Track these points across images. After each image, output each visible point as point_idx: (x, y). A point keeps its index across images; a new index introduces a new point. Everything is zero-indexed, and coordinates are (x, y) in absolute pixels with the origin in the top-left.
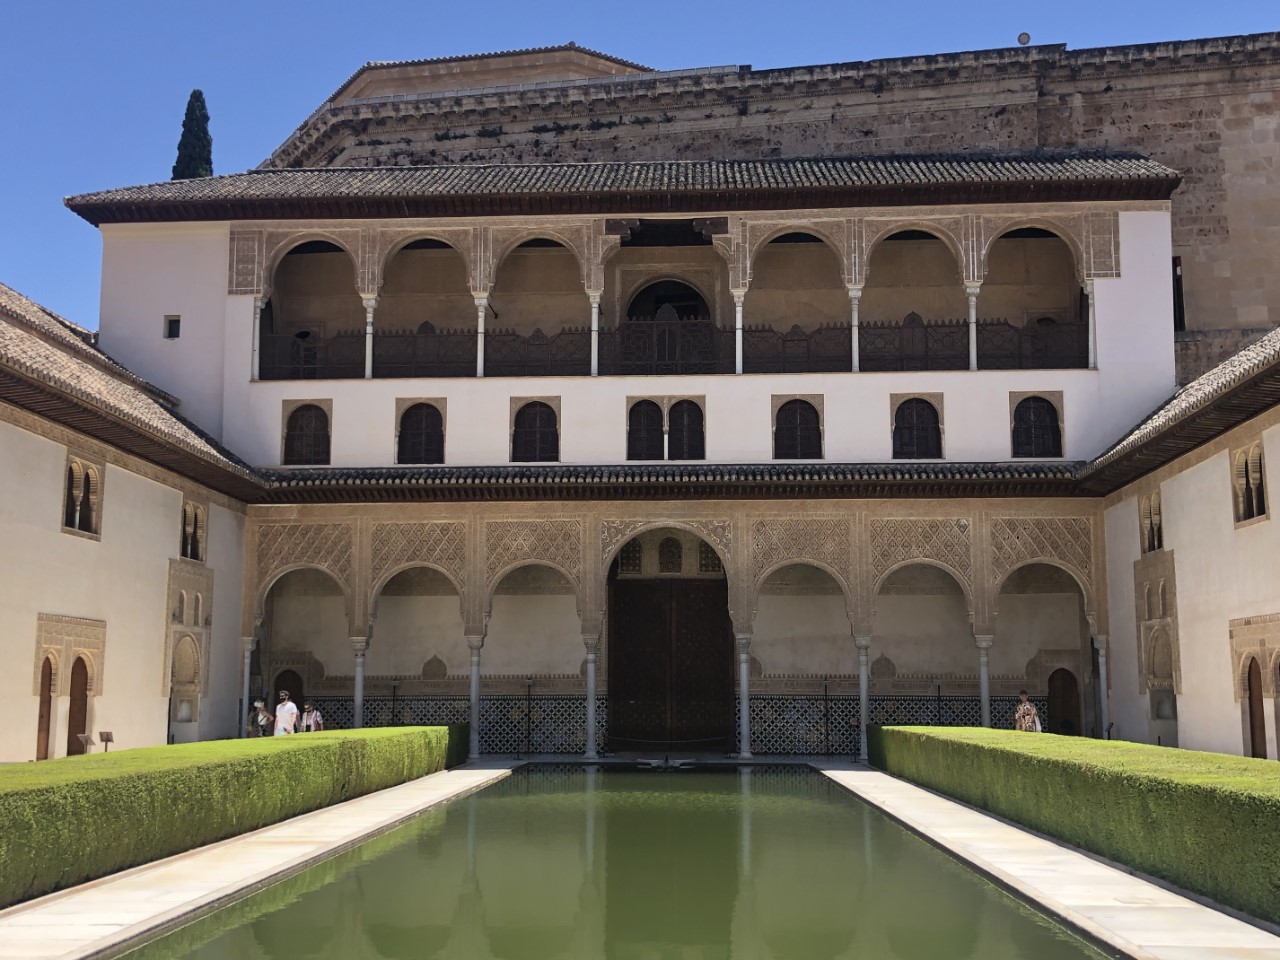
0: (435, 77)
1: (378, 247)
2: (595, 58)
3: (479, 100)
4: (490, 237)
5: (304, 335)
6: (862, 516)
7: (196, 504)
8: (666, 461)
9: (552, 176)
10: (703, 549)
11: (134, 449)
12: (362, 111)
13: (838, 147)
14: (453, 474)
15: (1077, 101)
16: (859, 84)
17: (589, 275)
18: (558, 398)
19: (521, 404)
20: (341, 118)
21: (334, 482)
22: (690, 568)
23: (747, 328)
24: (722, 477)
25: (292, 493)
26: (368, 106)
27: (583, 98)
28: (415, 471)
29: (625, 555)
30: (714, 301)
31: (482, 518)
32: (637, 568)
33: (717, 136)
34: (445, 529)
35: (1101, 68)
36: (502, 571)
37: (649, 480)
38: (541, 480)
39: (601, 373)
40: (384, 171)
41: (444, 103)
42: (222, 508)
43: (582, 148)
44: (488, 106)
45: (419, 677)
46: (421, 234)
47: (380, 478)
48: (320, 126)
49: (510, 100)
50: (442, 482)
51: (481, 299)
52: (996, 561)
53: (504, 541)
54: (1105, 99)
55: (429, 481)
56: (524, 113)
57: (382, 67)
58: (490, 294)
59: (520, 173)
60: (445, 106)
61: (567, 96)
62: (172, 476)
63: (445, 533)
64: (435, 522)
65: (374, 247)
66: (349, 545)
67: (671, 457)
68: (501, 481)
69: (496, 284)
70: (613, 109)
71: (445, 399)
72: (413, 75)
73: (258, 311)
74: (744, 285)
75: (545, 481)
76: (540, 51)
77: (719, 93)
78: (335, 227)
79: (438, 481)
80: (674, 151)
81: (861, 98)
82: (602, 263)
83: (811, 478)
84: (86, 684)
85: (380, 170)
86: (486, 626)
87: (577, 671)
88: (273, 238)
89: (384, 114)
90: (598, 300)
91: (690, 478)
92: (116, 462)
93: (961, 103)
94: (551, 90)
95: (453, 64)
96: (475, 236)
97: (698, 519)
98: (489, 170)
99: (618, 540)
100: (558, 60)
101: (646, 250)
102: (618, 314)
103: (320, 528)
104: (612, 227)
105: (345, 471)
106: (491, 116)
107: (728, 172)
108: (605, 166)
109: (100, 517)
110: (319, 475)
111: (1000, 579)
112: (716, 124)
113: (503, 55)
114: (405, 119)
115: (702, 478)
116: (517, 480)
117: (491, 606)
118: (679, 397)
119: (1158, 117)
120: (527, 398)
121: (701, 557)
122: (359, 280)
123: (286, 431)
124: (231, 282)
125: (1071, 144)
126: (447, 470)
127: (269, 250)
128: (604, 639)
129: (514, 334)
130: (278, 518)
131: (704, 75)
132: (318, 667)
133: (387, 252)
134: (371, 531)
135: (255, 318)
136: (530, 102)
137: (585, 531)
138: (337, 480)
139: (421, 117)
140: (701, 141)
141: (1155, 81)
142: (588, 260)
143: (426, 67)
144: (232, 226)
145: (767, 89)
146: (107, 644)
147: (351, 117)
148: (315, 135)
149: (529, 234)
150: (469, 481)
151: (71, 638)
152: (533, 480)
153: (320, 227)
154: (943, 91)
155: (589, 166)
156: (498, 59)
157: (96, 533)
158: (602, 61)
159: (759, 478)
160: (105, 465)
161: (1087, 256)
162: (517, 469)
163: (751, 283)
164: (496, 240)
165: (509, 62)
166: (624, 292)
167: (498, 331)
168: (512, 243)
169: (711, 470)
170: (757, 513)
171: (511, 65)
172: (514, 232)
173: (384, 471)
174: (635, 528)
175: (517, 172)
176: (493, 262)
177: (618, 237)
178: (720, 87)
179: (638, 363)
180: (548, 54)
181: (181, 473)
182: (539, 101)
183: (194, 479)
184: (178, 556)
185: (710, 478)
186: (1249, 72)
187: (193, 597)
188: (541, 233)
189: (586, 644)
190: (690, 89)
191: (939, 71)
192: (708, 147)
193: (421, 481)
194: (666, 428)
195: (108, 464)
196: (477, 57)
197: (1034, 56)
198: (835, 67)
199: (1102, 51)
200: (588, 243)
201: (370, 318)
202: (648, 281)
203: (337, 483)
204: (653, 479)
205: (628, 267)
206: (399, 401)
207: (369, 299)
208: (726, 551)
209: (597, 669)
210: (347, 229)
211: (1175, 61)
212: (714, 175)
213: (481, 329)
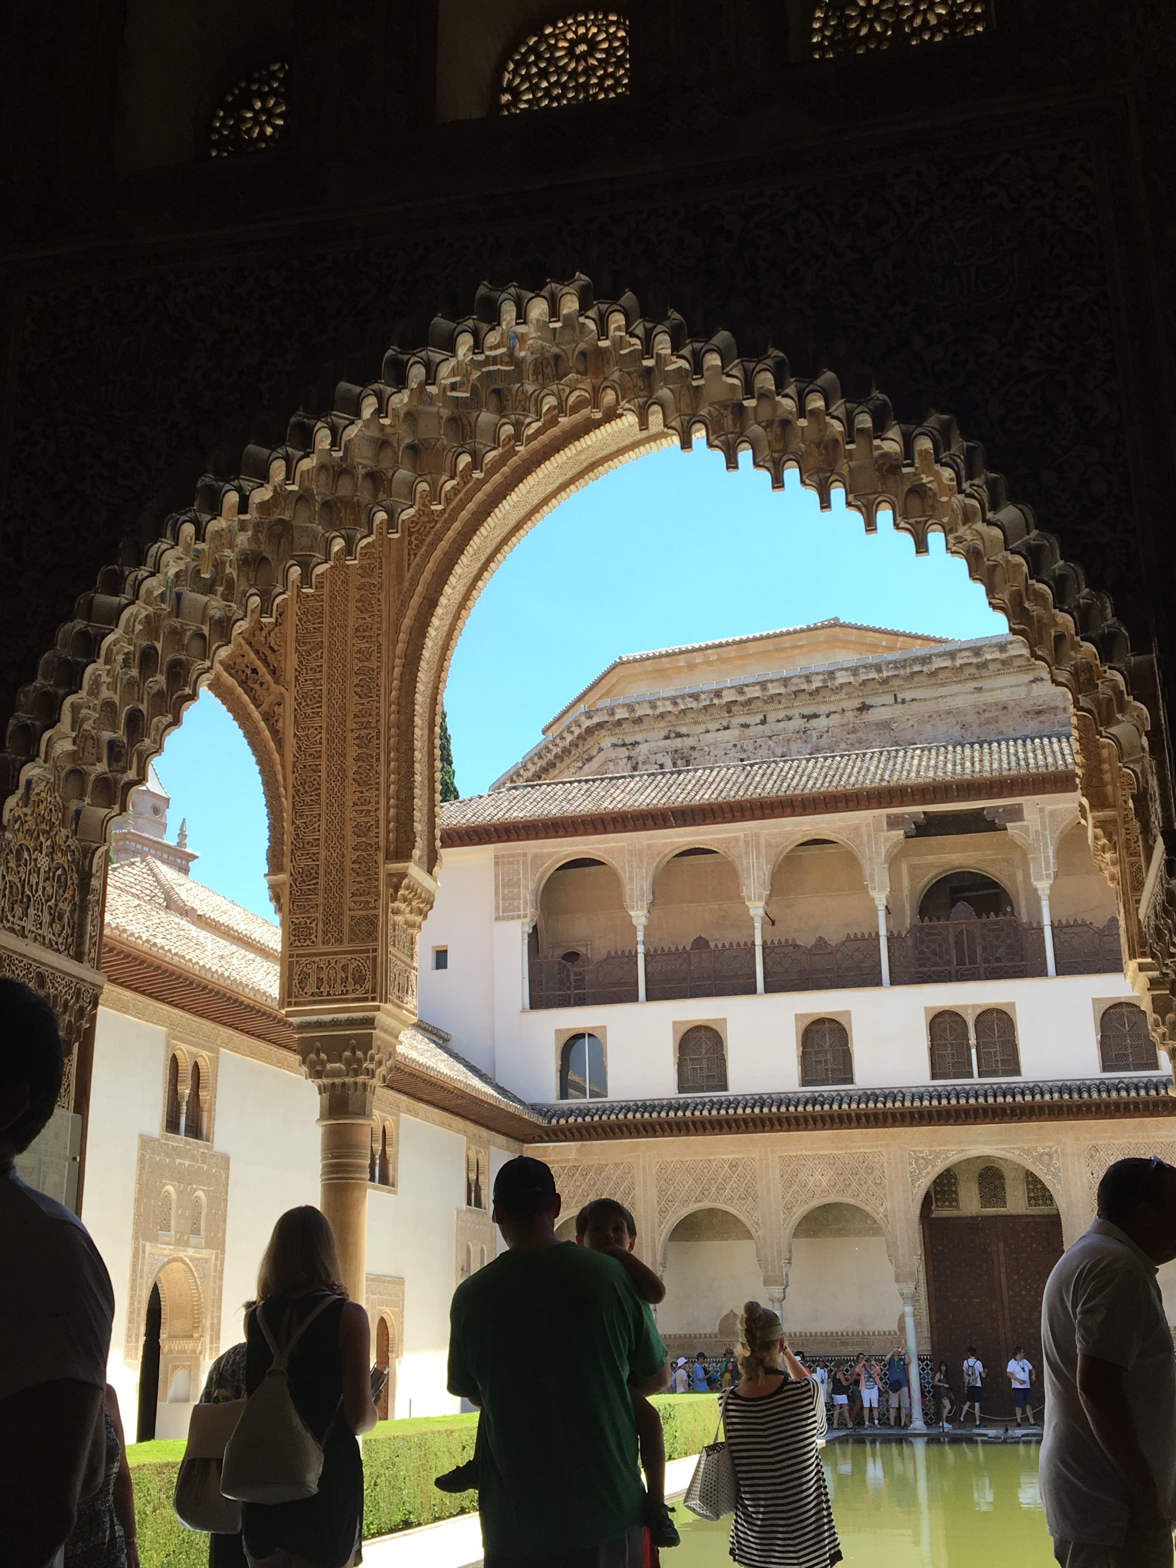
0: (692, 667)
1: (645, 860)
2: (863, 632)
3: (740, 690)
4: (762, 842)
5: (572, 956)
7: (479, 1149)
8: (976, 1080)
9: (825, 770)
10: (1030, 1179)
11: (424, 1097)
12: (617, 711)
14: (739, 1103)
17: (872, 876)
18: (848, 1013)
19: (808, 1021)
20: (596, 720)
21: (613, 1117)
22: (1016, 1202)
23: (1056, 924)
24: (1042, 1095)
25: (570, 1130)
26: (624, 705)
27: (852, 679)
28: (698, 1100)
29: (938, 1189)
30: (1017, 892)
31: (773, 1151)
32: (954, 1204)
33: (1005, 708)
34: (733, 1166)
36: (800, 1211)
37: (958, 1102)
38: (835, 1107)
39: (892, 983)
40: (646, 777)
41: (703, 696)
42: (502, 1151)
43: (854, 731)
44: (749, 695)
45: (716, 1335)
46: (688, 844)
47: (661, 1111)
48: (573, 729)
49: (774, 688)
50: (727, 1112)
51: (757, 909)
53: (799, 1177)
55: (714, 1112)
56: (788, 700)
57: (635, 661)
58: (766, 903)
59: (790, 769)
60: (705, 700)
61: (834, 678)
62: (457, 1121)
63: (734, 1169)
64: (723, 1157)
65: (642, 861)
66: (631, 1187)
67: (980, 1075)
68: (792, 1109)
69: (771, 892)
70: (885, 688)
71: (725, 1020)
72: (668, 666)
73: (526, 936)
74: (1048, 876)
75: (840, 1107)
76: (802, 631)
77: (1004, 663)
78: (600, 843)
79: (723, 1112)
80: (958, 727)
82: (885, 862)
83: (1147, 1094)
84: (388, 1346)
85: (642, 776)
86: (787, 1275)
87: (894, 1327)
88: (537, 859)
90: (885, 902)
91: (1004, 1097)
92: (408, 1111)
94: (817, 674)
95: (709, 651)
96: (747, 843)
97: (1022, 1145)
98: (756, 768)
99: (928, 1173)
100: (822, 639)
101: (933, 840)
102: (908, 913)
103: (600, 1170)
104: (893, 822)
105: (623, 1104)
106: (753, 705)
107: (1020, 750)
108: (881, 753)
109: (395, 1169)
110: (597, 1110)
112: (1004, 696)
113: (762, 638)
114: (663, 715)
115: (1019, 1098)
116: (809, 1108)
117: (790, 1252)
118: (985, 1005)
120: (813, 1014)
121: (1028, 1188)
122: (627, 897)
123: (560, 1063)
124: (497, 908)
126: (732, 1098)
127: (534, 872)
128: (923, 1289)
129: (795, 946)
130: (555, 1158)
131: (985, 646)
133: (654, 865)
134: (654, 1170)
135: (523, 944)
136: (794, 689)
137: (890, 1163)
138: (617, 1115)
139: (680, 713)
140: (987, 715)
142: (870, 859)
143: (683, 656)
144: (496, 850)
146: (405, 1304)
147: (606, 718)
148: (569, 738)
149: (803, 837)
150: (757, 1110)
151: (376, 1297)
152: (826, 1107)
153: (586, 844)
155: (864, 754)
156: (758, 642)
157: (393, 1186)
158: (871, 633)
159: (1085, 1095)
160: (398, 1116)
162: (808, 1095)
163: (1056, 876)
164: (769, 845)
165: (770, 645)
166: (912, 887)
167: (776, 943)
168: (786, 847)
169: (1029, 1088)
170: (1088, 1136)
171: (771, 648)
172: (789, 834)
173: (665, 1102)
174: (947, 1158)
175: (786, 769)
176: (767, 869)
177: (902, 832)
178: (1003, 656)
179: (933, 969)
180: (810, 633)
181: (465, 1117)
182: (805, 686)
183: (477, 1122)
184: (464, 1205)
185: (1028, 1098)
187: (479, 1249)
188: (816, 834)
189: (902, 1294)
190: (970, 661)
192: (996, 720)
193: (705, 1113)
194: (973, 1041)
195: (402, 1115)
196: (734, 643)
200: (868, 842)
201: (640, 937)
202: (940, 874)
203: (617, 1118)
204: (963, 1101)
205: (915, 861)
206: (675, 1023)
207: (639, 917)
208: (1055, 1181)
209: (917, 1325)
210: (612, 845)
212: (1004, 757)
213: (758, 942)
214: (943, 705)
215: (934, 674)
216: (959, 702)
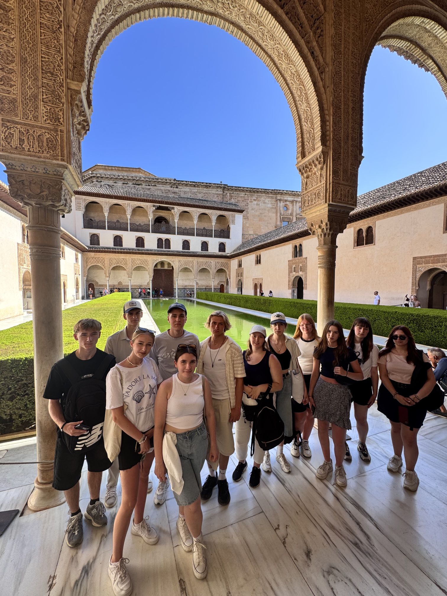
1: (108, 204)
3: (123, 176)
4: (130, 205)
5: (91, 220)
6: (195, 259)
7: (77, 253)
8: (164, 249)
10: (169, 264)
11: (69, 242)
12: (97, 174)
13: (190, 196)
14: (126, 249)
15: (228, 194)
16: (195, 186)
17: (149, 214)
18: (144, 237)
19: (137, 237)
22: (166, 267)
23: (177, 227)
24: (175, 252)
25: (93, 251)
26: (99, 174)
27: (144, 179)
28: (117, 248)
29: (156, 265)
30: (170, 221)
31: (130, 257)
32: (158, 267)
34: (123, 259)
35: (232, 189)
36: (135, 267)
37: (161, 252)
39: (152, 232)
40: (104, 188)
41: (116, 176)
43: (144, 189)
44: (125, 178)
46: (116, 203)
49: (130, 177)
50: (123, 250)
51: (129, 217)
52: (215, 268)
53: (134, 262)
54: (232, 195)
55: (121, 250)
56: (132, 181)
57: (100, 165)
61: (141, 178)
62: (74, 247)
64: (121, 258)
66: (104, 261)
67: (166, 249)
68: (134, 251)
69: (131, 214)
70: (150, 182)
71: (122, 235)
72: (107, 168)
73: (83, 214)
77: (170, 183)
78: (99, 199)
80: (161, 192)
81: (194, 188)
82: (152, 213)
83: (188, 254)
86: (131, 276)
87: (147, 284)
88: (85, 200)
89: (102, 176)
90: (151, 219)
91: (170, 252)
93: (211, 192)
94: (138, 177)
95: (116, 167)
96: (127, 205)
97: (169, 259)
99: (156, 262)
100: (138, 171)
101: (159, 211)
102: (153, 223)
103: (99, 258)
104: (154, 206)
105: (104, 247)
106: (125, 180)
109: (65, 255)
110: (99, 248)
111: (216, 271)
112: (169, 189)
113: (126, 168)
114: (107, 178)
115: (172, 252)
116: (137, 251)
117: (133, 273)
118: (166, 238)
119: (240, 199)
122: (104, 211)
123: (90, 239)
124: (76, 208)
125: (227, 201)
126: (124, 248)
127: (84, 202)
129: (135, 224)
130: (90, 255)
131: (167, 179)
132: (97, 283)
133: (110, 205)
134: (109, 259)
135: (82, 216)
136: (133, 178)
137: (150, 260)
139: (111, 178)
141: (240, 193)
142: (149, 211)
144: (76, 196)
145: (179, 184)
149: (138, 206)
150: (128, 250)
152: (140, 251)
153: (96, 199)
154: (208, 189)
157: (65, 258)
158: (146, 172)
159: (180, 253)
160: (65, 245)
161: (231, 221)
162: (137, 249)
163: (178, 220)
164: (132, 206)
166: (155, 217)
167: (132, 223)
168: (135, 207)
170: (179, 259)
171: (128, 170)
172: (135, 204)
173: (112, 248)
174: (159, 260)
176: (131, 210)
177: (155, 208)
179: (159, 231)
180: (135, 169)
182: (135, 179)
183: (77, 248)
184: (75, 262)
186: (253, 194)
188: (140, 205)
189: (150, 280)
190: (165, 181)
191: (208, 186)
192: (167, 192)
193: (119, 250)
194: (164, 243)
197: (223, 186)
198: (191, 182)
199: (233, 187)
200: (149, 208)
201: (106, 218)
202: (159, 216)
203: (103, 249)
205: (156, 213)
206: (113, 235)
207: (106, 214)
208: (174, 265)
210: (101, 200)
211: (243, 190)
213: (129, 222)
214: (159, 188)
215: (158, 182)
216: (162, 188)
